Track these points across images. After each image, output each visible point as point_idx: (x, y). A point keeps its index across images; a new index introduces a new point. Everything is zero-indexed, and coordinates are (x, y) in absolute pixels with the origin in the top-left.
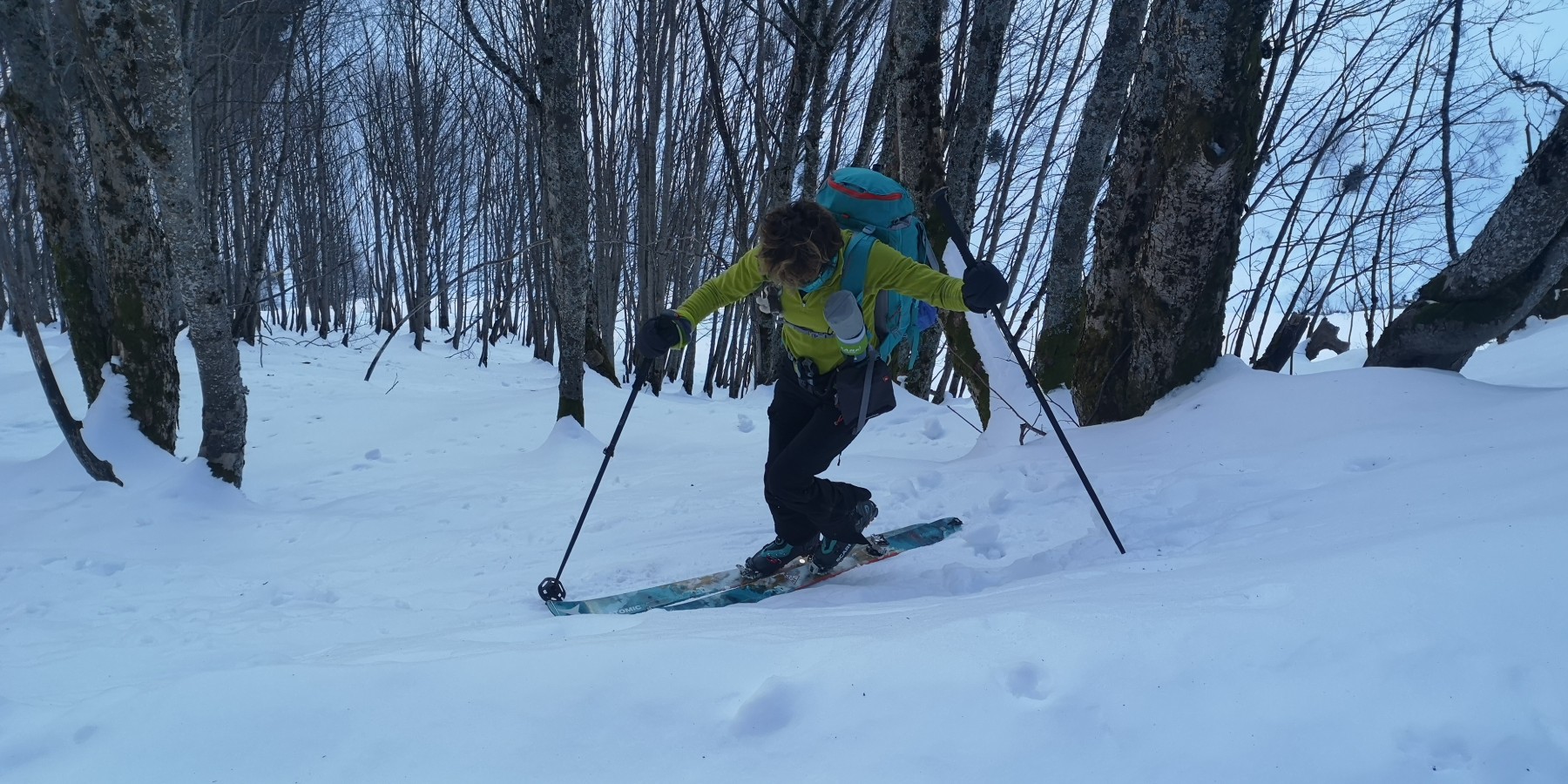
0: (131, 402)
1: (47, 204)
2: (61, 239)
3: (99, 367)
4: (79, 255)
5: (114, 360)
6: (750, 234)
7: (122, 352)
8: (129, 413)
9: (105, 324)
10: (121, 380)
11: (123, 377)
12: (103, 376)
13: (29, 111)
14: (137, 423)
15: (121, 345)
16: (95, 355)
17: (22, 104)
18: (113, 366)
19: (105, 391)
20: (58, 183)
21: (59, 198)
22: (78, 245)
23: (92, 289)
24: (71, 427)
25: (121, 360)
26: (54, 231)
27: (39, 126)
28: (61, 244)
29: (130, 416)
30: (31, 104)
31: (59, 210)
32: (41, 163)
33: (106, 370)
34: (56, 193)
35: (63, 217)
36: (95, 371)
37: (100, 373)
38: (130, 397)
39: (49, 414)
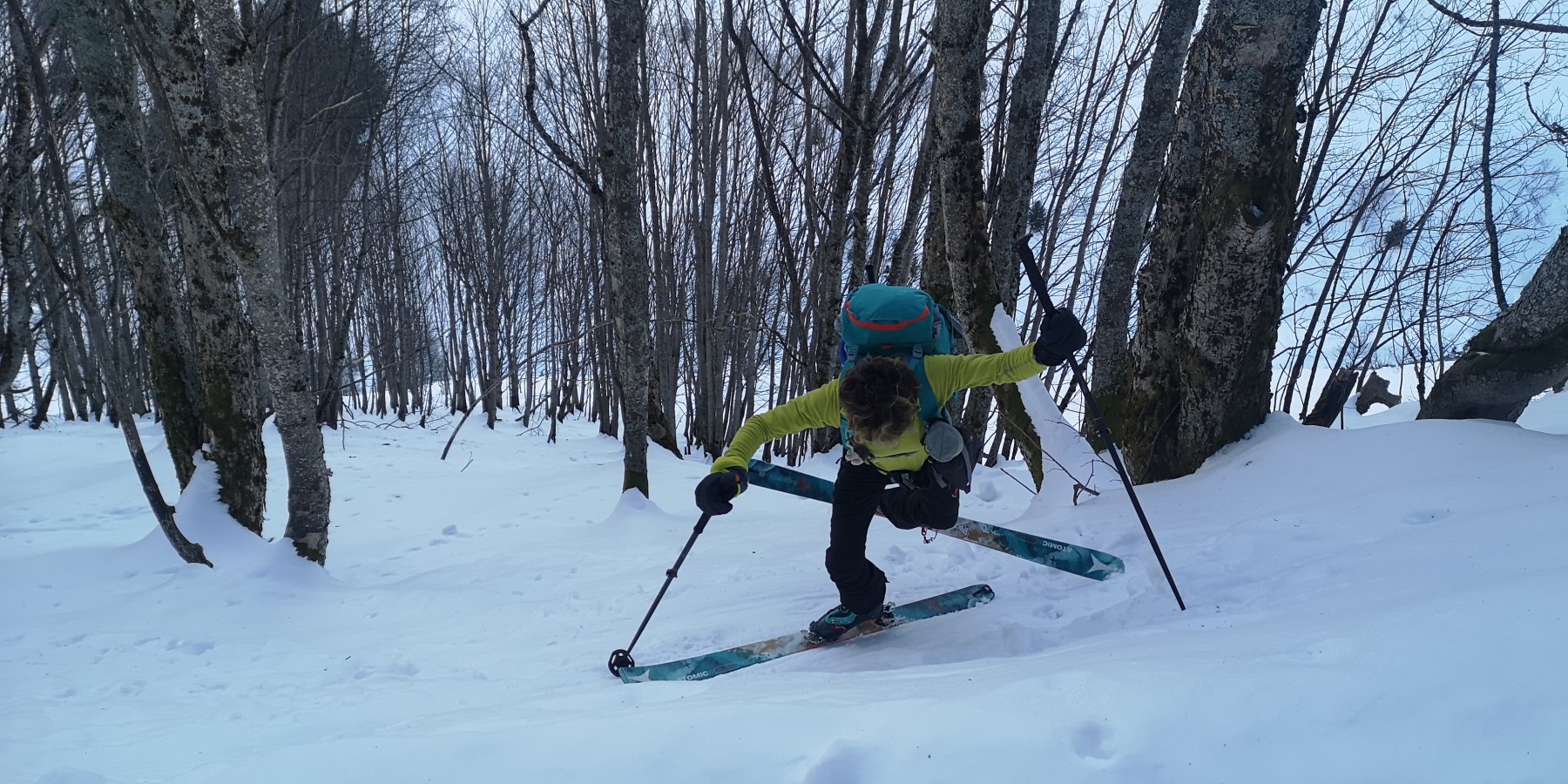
0: (221, 487)
1: (143, 303)
2: (156, 334)
3: (190, 454)
4: (173, 349)
5: (205, 447)
6: (803, 309)
7: (213, 440)
8: (219, 497)
9: (197, 414)
10: (212, 466)
11: (214, 463)
12: (195, 463)
13: (126, 216)
14: (227, 506)
15: (211, 433)
16: (187, 442)
17: (120, 210)
18: (205, 453)
19: (196, 477)
20: (154, 282)
21: (154, 296)
22: (171, 340)
23: (185, 381)
24: (164, 512)
25: (211, 447)
26: (149, 328)
27: (136, 229)
28: (156, 339)
29: (220, 500)
30: (128, 210)
31: (155, 307)
32: (137, 264)
33: (197, 457)
34: (152, 292)
35: (158, 314)
36: (188, 460)
37: (192, 460)
38: (220, 482)
39: (144, 501)
